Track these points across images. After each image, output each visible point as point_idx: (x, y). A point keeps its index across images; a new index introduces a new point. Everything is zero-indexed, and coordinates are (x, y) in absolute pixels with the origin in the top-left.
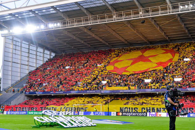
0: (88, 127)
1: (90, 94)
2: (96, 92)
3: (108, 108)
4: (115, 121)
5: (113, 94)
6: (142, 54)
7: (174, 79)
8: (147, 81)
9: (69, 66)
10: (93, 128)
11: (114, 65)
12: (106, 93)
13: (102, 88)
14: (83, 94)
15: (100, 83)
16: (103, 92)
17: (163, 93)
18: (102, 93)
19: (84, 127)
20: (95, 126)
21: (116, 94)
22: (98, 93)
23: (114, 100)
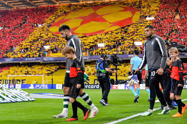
0: (24, 103)
1: (29, 62)
2: (36, 59)
3: (52, 79)
4: (59, 95)
5: (58, 62)
6: (94, 12)
7: (135, 42)
8: (101, 45)
9: (1, 27)
10: (30, 103)
12: (49, 61)
13: (44, 55)
14: (21, 63)
15: (42, 49)
16: (45, 59)
18: (44, 61)
19: (19, 102)
20: (33, 101)
21: (62, 61)
22: (40, 61)
23: (59, 70)
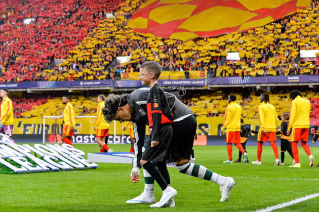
0: (76, 172)
1: (87, 89)
2: (102, 84)
7: (301, 51)
8: (233, 56)
9: (31, 17)
10: (88, 172)
11: (147, 17)
12: (128, 88)
13: (117, 75)
14: (70, 91)
15: (114, 63)
16: (119, 84)
17: (271, 87)
18: (118, 88)
19: (67, 170)
20: (94, 168)
22: (108, 88)
